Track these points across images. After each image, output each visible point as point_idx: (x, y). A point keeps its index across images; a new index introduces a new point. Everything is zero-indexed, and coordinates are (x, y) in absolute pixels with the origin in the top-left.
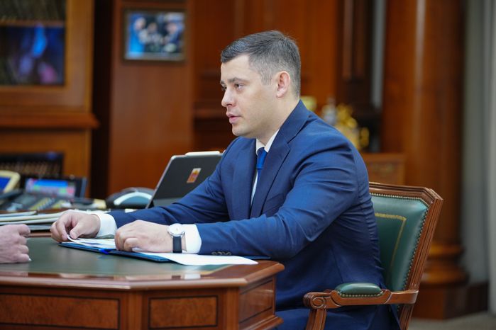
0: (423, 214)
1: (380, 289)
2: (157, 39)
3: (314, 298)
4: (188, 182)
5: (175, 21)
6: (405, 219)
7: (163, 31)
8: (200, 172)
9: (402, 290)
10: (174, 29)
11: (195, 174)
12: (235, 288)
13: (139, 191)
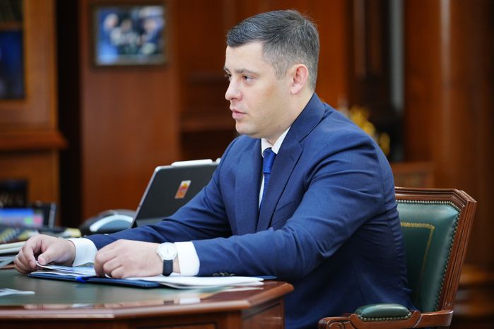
0: (454, 221)
1: (408, 311)
2: (132, 38)
3: (330, 323)
4: (177, 197)
5: (153, 17)
6: (433, 227)
7: (139, 28)
8: (191, 184)
9: (434, 311)
10: (153, 26)
11: (184, 188)
12: (236, 312)
13: (119, 214)
